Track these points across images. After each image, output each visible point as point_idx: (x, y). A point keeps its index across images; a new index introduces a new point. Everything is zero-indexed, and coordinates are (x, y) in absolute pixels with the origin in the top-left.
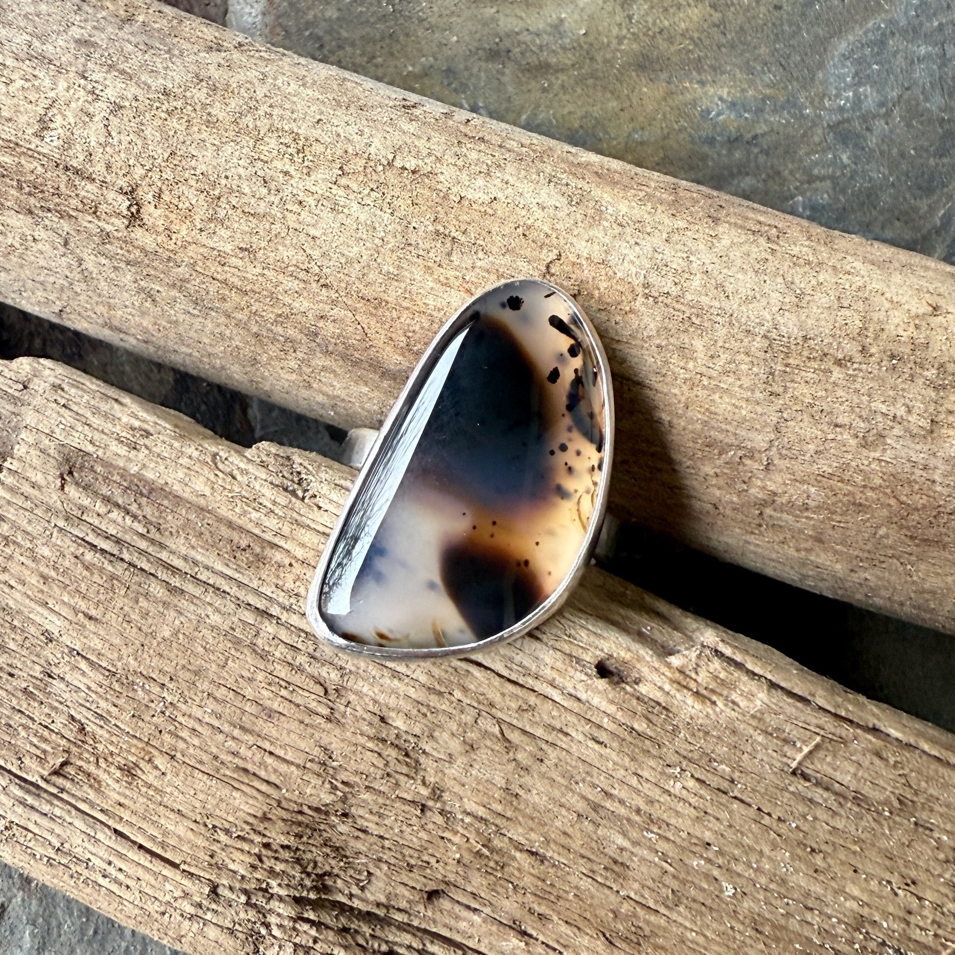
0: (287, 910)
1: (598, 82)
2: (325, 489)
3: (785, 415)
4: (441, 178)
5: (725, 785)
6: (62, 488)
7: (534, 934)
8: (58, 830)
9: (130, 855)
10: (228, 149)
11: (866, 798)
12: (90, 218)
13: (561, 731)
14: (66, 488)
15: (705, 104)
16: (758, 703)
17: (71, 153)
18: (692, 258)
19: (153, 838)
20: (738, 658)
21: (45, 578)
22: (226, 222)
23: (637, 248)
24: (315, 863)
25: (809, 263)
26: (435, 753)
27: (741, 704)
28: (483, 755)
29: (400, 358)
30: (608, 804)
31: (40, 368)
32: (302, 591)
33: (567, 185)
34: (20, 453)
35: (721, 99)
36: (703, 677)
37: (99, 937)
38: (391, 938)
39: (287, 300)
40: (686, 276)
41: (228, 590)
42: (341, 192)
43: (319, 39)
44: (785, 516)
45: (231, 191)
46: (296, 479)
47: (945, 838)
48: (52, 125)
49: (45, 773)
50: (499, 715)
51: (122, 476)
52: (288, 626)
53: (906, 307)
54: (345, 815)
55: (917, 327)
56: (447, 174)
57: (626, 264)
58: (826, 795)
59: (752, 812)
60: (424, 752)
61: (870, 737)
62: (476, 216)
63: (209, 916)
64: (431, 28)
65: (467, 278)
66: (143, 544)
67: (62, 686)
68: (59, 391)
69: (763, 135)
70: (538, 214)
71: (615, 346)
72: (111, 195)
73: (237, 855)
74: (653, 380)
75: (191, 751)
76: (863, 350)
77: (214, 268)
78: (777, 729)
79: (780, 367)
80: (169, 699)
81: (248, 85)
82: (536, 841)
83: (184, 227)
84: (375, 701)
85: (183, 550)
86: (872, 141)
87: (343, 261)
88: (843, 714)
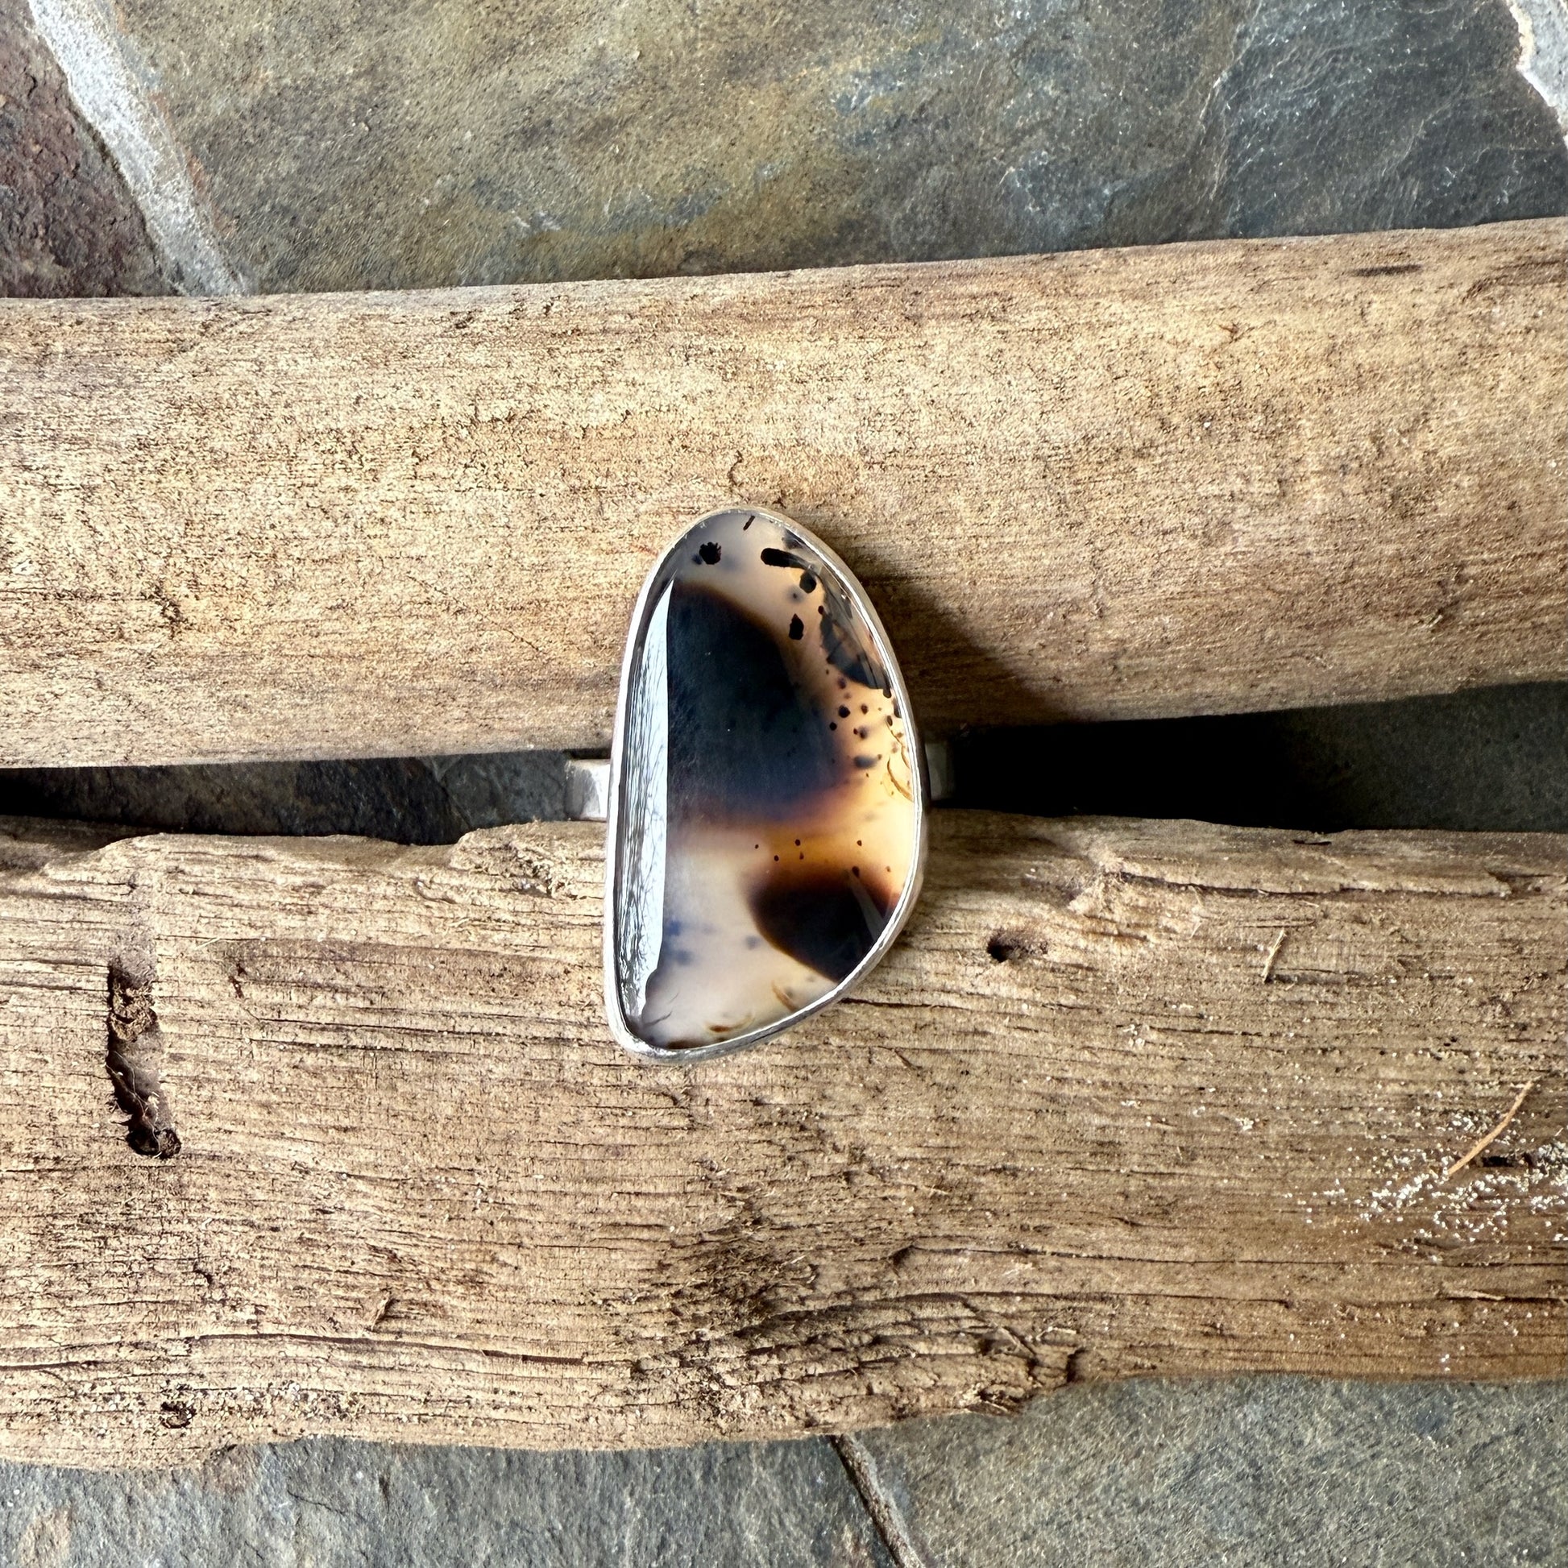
0: (732, 1353)
1: (686, 118)
2: (570, 871)
3: (1098, 545)
4: (548, 413)
5: (1194, 1024)
6: (239, 993)
7: (1038, 1248)
8: (415, 1380)
9: (517, 1372)
10: (258, 487)
11: (1363, 976)
12: (118, 645)
13: (976, 1032)
14: (245, 992)
15: (838, 90)
16: (1196, 919)
17: (56, 574)
18: (907, 390)
19: (536, 1343)
20: (1153, 874)
21: (266, 1106)
22: (297, 582)
23: (833, 405)
24: (744, 1285)
25: (1055, 333)
26: (836, 1113)
27: (1177, 928)
28: (893, 1093)
29: (592, 661)
30: (1066, 1090)
31: (140, 854)
32: (594, 997)
33: (711, 352)
34: (166, 973)
35: (857, 75)
36: (1119, 914)
37: (517, 1465)
38: (870, 1324)
39: (419, 647)
40: (908, 417)
41: (500, 1030)
42: (429, 486)
43: (286, 210)
44: (1145, 660)
45: (286, 541)
46: (529, 872)
47: (1470, 980)
48: (13, 549)
49: (371, 1323)
50: (895, 1044)
51: (308, 948)
52: (595, 1045)
53: (1197, 343)
54: (757, 1222)
55: (1219, 367)
56: (553, 404)
57: (827, 433)
58: (1315, 990)
59: (1237, 1040)
60: (822, 1117)
61: (1341, 904)
62: (611, 445)
63: (642, 1399)
64: (432, 133)
65: (635, 533)
66: (372, 1020)
67: (345, 1217)
68: (181, 876)
69: (931, 103)
70: (692, 410)
71: (855, 544)
72: (133, 607)
73: (645, 1319)
74: (919, 567)
75: (539, 1228)
76: (1164, 425)
77: (307, 644)
78: (1230, 941)
79: (1069, 489)
80: (486, 1183)
81: (245, 388)
82: (997, 1157)
83: (246, 609)
84: (739, 1087)
85: (425, 1006)
86: (1078, 52)
87: (469, 572)
88: (1300, 889)
